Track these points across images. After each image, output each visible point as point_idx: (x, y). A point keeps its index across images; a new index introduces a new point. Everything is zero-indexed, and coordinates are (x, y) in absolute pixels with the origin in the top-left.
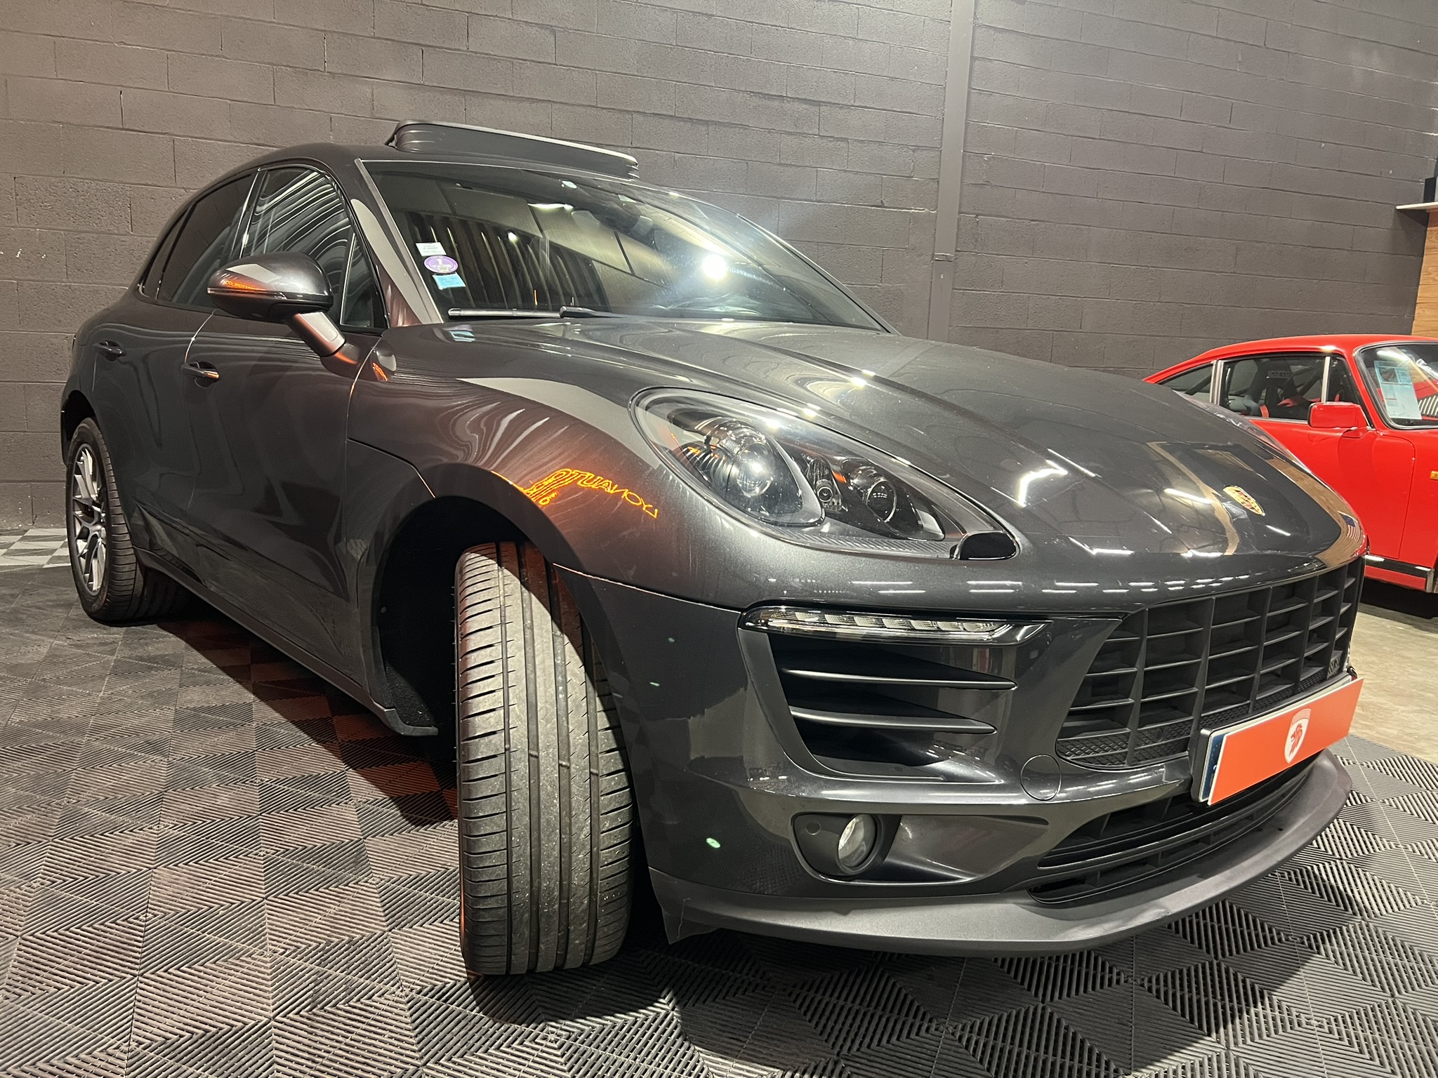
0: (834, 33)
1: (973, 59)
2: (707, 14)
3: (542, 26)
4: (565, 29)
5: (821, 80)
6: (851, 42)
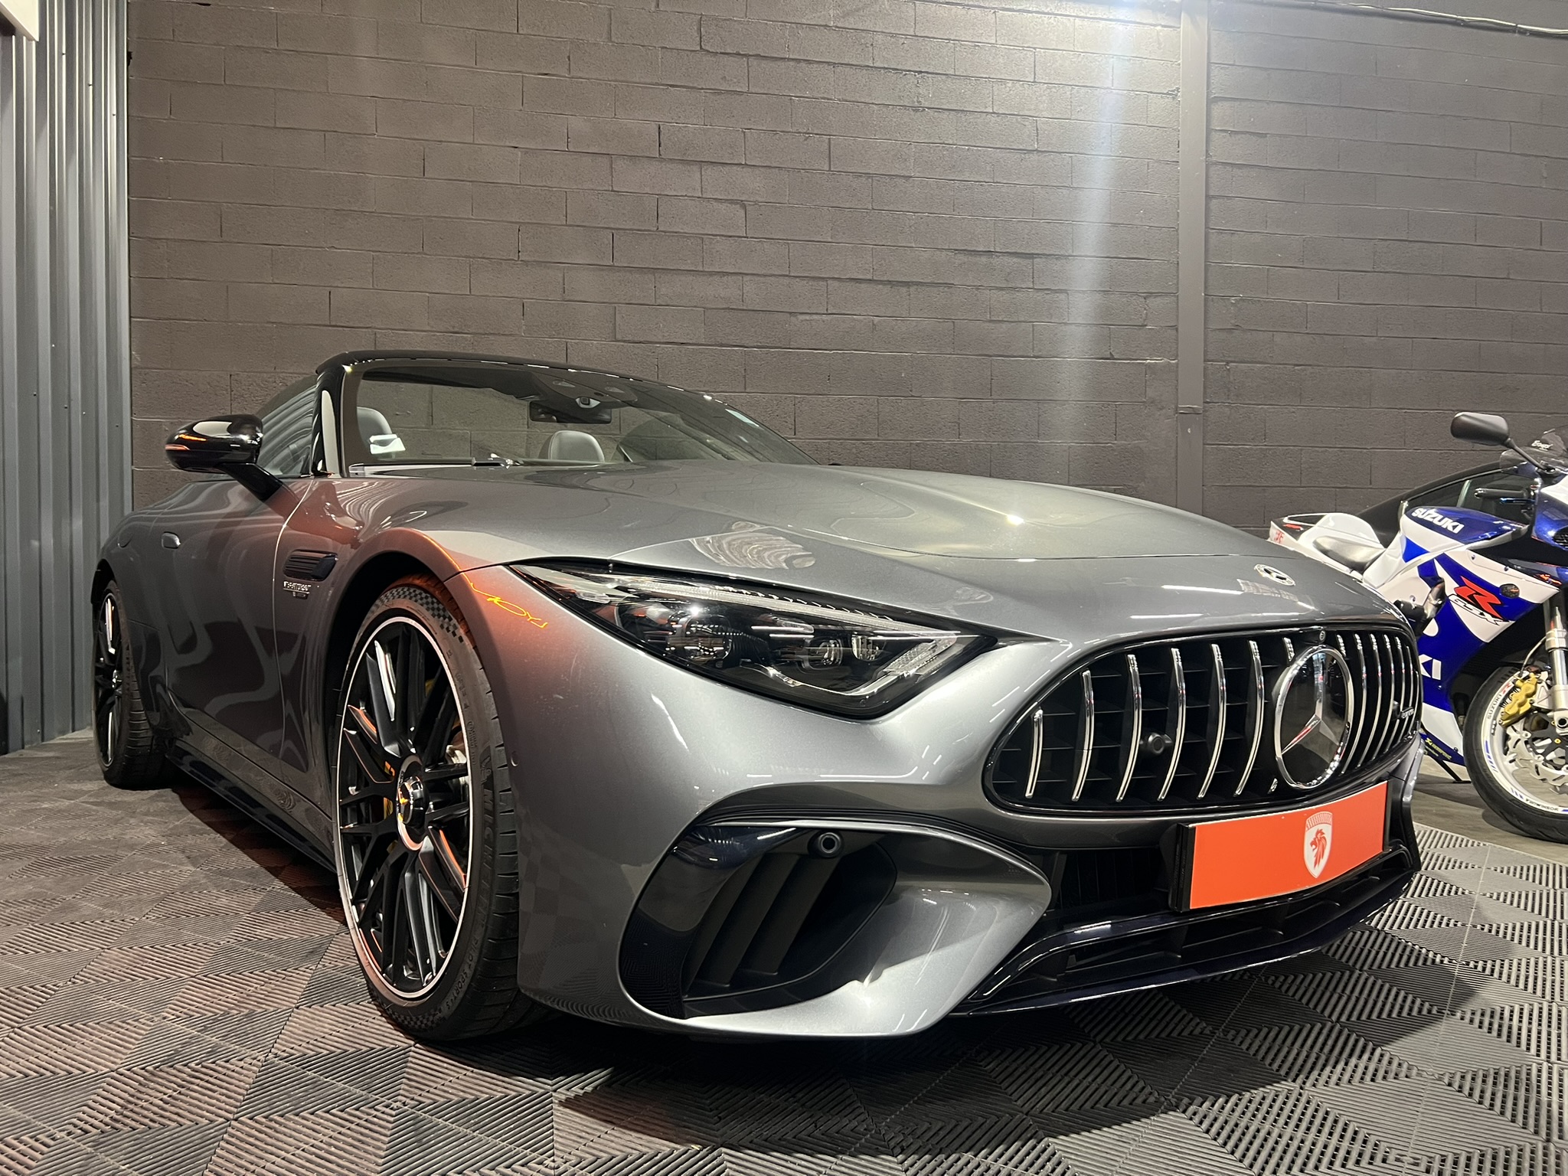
0: (1045, 183)
1: (1208, 197)
2: (904, 177)
3: (732, 202)
4: (756, 203)
5: (1033, 232)
6: (1064, 191)
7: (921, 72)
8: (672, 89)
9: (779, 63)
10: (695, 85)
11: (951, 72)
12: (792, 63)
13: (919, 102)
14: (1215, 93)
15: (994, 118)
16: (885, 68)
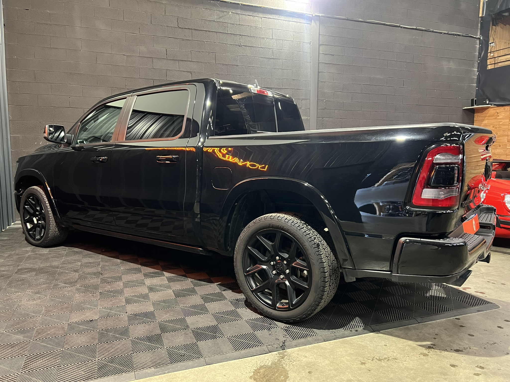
0: (275, 68)
1: (319, 72)
2: (236, 65)
3: (188, 72)
4: (195, 72)
6: (280, 70)
7: (241, 35)
8: (170, 38)
9: (201, 31)
10: (177, 37)
11: (249, 35)
12: (204, 32)
13: (240, 44)
14: (321, 43)
15: (261, 49)
16: (231, 34)
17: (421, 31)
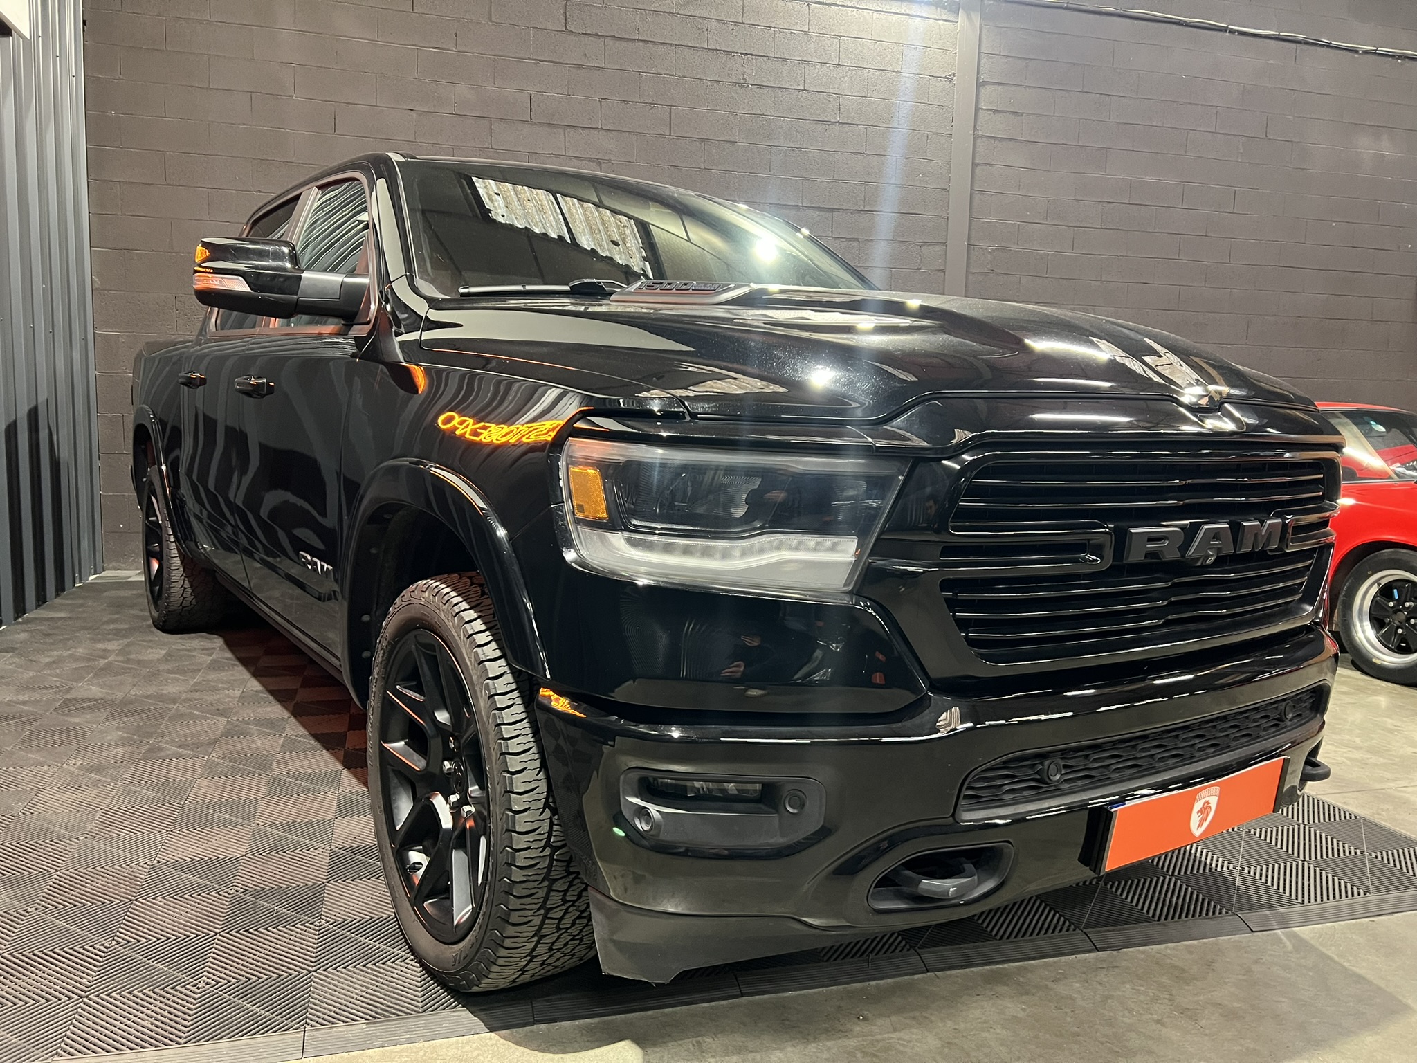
0: (844, 150)
1: (974, 165)
2: (731, 142)
3: (590, 160)
4: (609, 161)
5: (834, 190)
6: (860, 157)
7: (746, 54)
8: (542, 63)
9: (630, 43)
10: (561, 61)
11: (772, 55)
12: (641, 44)
13: (744, 79)
14: (984, 78)
15: (805, 94)
16: (717, 50)
17: (1294, 45)
